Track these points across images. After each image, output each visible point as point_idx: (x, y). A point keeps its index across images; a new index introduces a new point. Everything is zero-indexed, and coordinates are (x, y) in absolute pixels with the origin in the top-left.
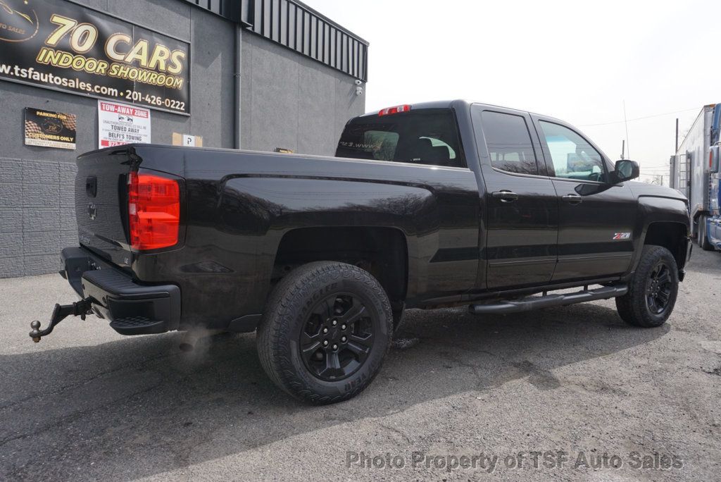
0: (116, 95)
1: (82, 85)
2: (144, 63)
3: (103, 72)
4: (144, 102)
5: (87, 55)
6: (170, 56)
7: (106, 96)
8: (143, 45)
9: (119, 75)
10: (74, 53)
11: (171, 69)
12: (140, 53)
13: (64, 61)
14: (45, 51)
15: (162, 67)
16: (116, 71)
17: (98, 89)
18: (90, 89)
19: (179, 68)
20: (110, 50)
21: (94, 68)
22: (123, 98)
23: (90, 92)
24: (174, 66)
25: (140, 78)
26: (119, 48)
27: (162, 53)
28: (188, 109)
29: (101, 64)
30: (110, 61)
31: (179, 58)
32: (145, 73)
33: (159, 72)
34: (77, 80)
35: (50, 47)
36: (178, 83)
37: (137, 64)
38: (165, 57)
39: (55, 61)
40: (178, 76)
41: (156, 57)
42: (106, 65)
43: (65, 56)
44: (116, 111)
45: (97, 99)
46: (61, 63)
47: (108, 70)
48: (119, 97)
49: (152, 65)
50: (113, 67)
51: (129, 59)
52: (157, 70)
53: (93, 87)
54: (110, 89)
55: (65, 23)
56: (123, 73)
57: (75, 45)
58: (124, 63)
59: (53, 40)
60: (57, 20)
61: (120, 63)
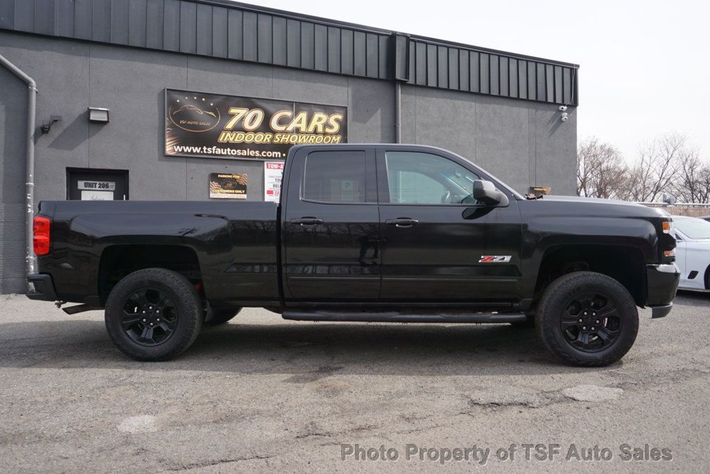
0: (280, 156)
1: (252, 153)
2: (303, 129)
3: (269, 141)
5: (255, 131)
6: (328, 120)
7: (271, 158)
8: (303, 116)
9: (281, 141)
10: (246, 131)
11: (328, 130)
12: (300, 122)
13: (239, 138)
14: (224, 134)
15: (320, 129)
16: (279, 139)
17: (265, 154)
18: (258, 155)
19: (336, 127)
20: (274, 124)
21: (262, 139)
23: (259, 157)
24: (331, 127)
25: (300, 141)
26: (280, 122)
27: (319, 119)
29: (267, 135)
30: (274, 132)
31: (337, 120)
32: (304, 137)
33: (317, 134)
34: (248, 150)
35: (228, 130)
36: (335, 140)
37: (297, 131)
38: (323, 122)
39: (231, 139)
40: (336, 134)
41: (314, 122)
42: (271, 136)
43: (238, 134)
44: (279, 168)
45: (264, 161)
46: (236, 140)
47: (272, 139)
48: (282, 158)
49: (311, 129)
50: (277, 137)
51: (290, 128)
52: (315, 132)
53: (260, 153)
54: (274, 153)
55: (239, 112)
56: (285, 139)
57: (246, 126)
58: (285, 132)
59: (230, 125)
60: (233, 111)
61: (282, 132)
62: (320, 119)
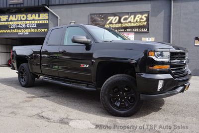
2: (132, 21)
3: (120, 26)
4: (132, 31)
5: (116, 24)
6: (142, 17)
7: (121, 32)
8: (132, 16)
10: (113, 24)
11: (141, 20)
12: (131, 19)
14: (106, 25)
15: (138, 21)
16: (123, 25)
17: (119, 31)
19: (145, 19)
20: (122, 21)
21: (118, 26)
22: (126, 31)
24: (143, 19)
25: (131, 25)
26: (124, 20)
28: (148, 30)
29: (120, 24)
30: (122, 23)
31: (145, 17)
32: (133, 24)
36: (144, 24)
37: (130, 22)
38: (140, 18)
40: (145, 21)
41: (136, 18)
43: (111, 25)
48: (125, 31)
49: (135, 21)
51: (127, 21)
52: (137, 22)
53: (117, 30)
54: (122, 30)
55: (111, 18)
56: (126, 25)
57: (113, 22)
58: (126, 23)
59: (108, 23)
60: (109, 18)
61: (125, 23)
62: (139, 17)
